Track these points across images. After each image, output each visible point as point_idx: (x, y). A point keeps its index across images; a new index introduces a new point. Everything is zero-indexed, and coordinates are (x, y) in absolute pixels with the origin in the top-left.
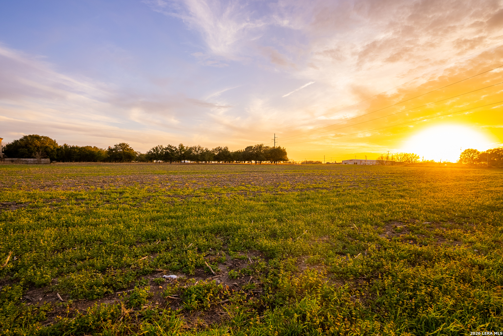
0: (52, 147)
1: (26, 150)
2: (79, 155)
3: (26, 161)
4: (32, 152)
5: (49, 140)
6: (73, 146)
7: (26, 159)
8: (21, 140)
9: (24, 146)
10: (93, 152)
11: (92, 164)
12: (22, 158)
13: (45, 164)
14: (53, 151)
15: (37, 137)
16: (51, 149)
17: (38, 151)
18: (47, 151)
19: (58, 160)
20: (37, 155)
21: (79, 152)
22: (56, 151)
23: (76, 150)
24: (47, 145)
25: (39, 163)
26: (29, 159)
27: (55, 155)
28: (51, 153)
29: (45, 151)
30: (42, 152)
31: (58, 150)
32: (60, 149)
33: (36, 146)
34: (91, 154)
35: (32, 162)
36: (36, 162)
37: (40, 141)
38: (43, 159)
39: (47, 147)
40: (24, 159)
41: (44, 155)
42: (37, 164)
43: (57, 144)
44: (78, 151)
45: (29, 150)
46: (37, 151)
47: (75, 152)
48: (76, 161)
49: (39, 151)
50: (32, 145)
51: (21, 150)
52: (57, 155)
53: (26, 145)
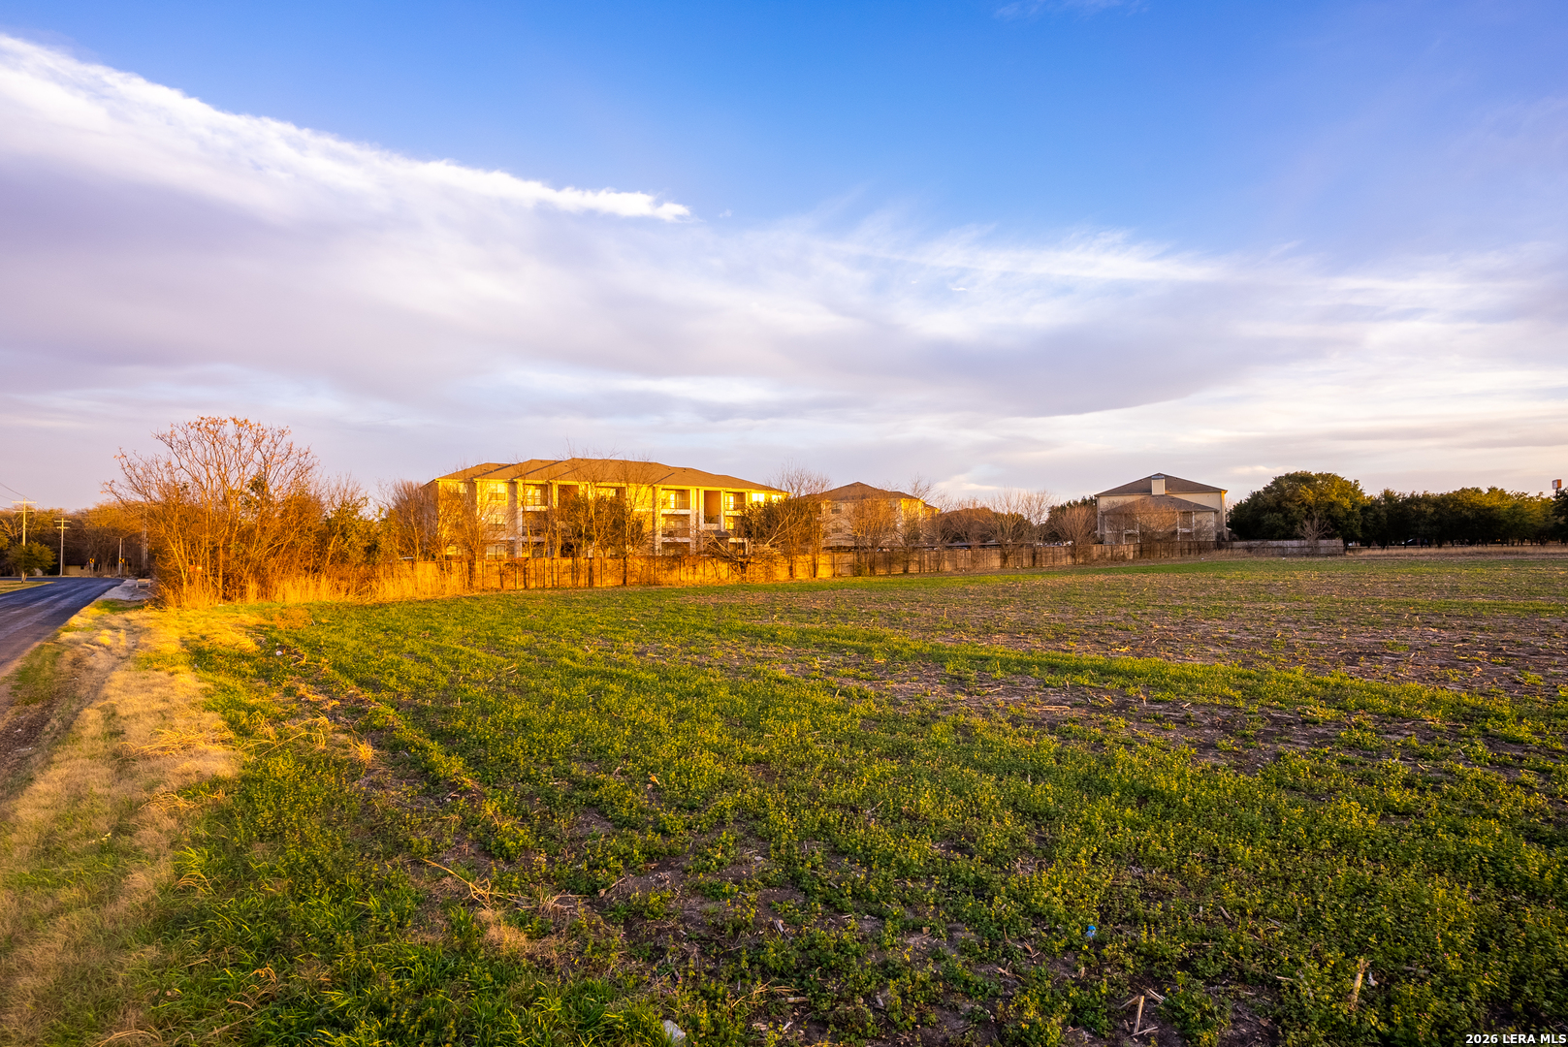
0: (1347, 503)
1: (1280, 515)
2: (1434, 523)
3: (1281, 547)
4: (1293, 522)
5: (1337, 484)
6: (1412, 495)
7: (1281, 543)
8: (1267, 490)
9: (1274, 505)
10: (1490, 509)
11: (1490, 554)
12: (1272, 539)
13: (1330, 555)
14: (1349, 515)
15: (1305, 479)
16: (1345, 509)
17: (1309, 517)
18: (1334, 515)
19: (1367, 543)
20: (1308, 529)
21: (1435, 512)
22: (1359, 516)
23: (1423, 507)
24: (1334, 497)
25: (1314, 552)
26: (1288, 543)
27: (1356, 527)
28: (1346, 522)
29: (1329, 517)
30: (1320, 519)
31: (1365, 509)
32: (1370, 508)
33: (1304, 504)
34: (1482, 517)
35: (1295, 550)
36: (1307, 550)
37: (1314, 488)
38: (1325, 542)
39: (1332, 504)
40: (1275, 543)
41: (1326, 528)
42: (1307, 555)
43: (1361, 493)
44: (1432, 510)
45: (1285, 516)
46: (1306, 518)
47: (1421, 515)
48: (1426, 541)
49: (1313, 519)
50: (1294, 501)
51: (1270, 518)
52: (1364, 527)
53: (1279, 504)
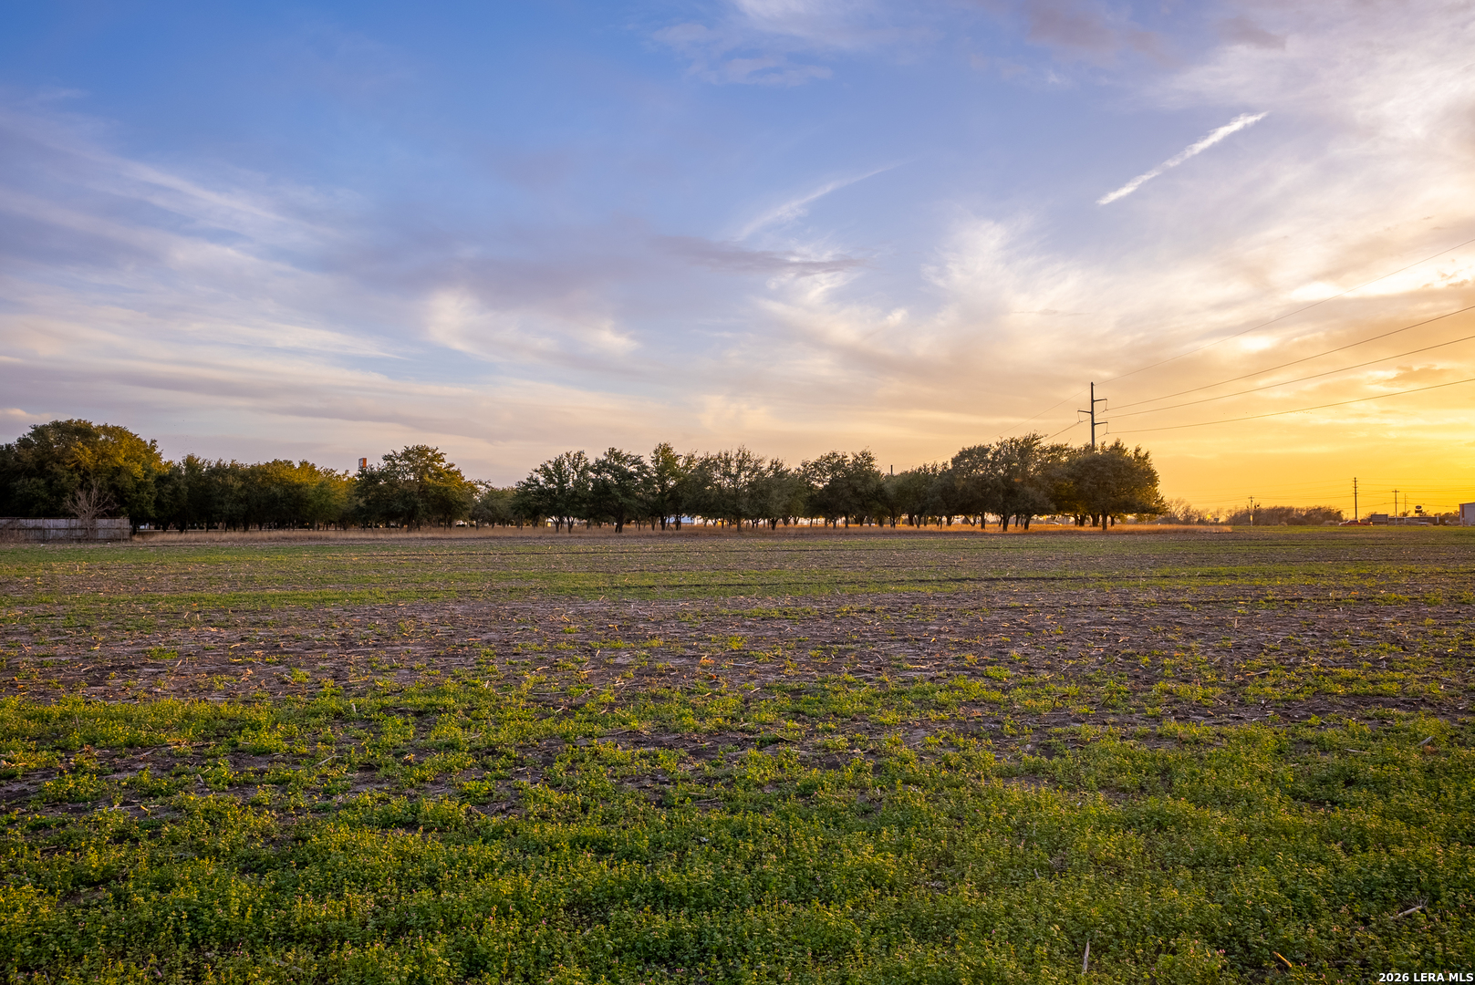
0: (138, 470)
1: (42, 482)
2: (241, 501)
3: (39, 529)
4: (61, 493)
5: (126, 442)
6: (218, 464)
7: (40, 522)
8: (24, 443)
9: (34, 466)
10: (299, 486)
11: (295, 539)
12: (27, 516)
13: (111, 540)
14: (141, 486)
15: (82, 431)
16: (135, 478)
17: (85, 486)
18: (120, 486)
19: (162, 524)
20: (83, 503)
21: (243, 487)
22: (153, 489)
23: (230, 479)
24: (121, 461)
25: (88, 537)
26: (51, 522)
27: (147, 503)
28: (135, 495)
29: (114, 488)
30: (100, 490)
31: (162, 480)
32: (166, 478)
33: (78, 467)
34: (290, 495)
35: (61, 534)
36: (79, 533)
37: (93, 446)
38: (103, 522)
39: (118, 470)
40: (31, 523)
41: (108, 503)
42: (79, 540)
43: (158, 457)
44: (240, 484)
45: (50, 484)
46: (81, 487)
47: (227, 489)
48: (232, 523)
49: (90, 489)
50: (64, 463)
51: (24, 485)
52: (158, 503)
53: (41, 465)
